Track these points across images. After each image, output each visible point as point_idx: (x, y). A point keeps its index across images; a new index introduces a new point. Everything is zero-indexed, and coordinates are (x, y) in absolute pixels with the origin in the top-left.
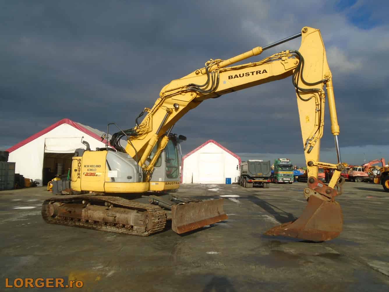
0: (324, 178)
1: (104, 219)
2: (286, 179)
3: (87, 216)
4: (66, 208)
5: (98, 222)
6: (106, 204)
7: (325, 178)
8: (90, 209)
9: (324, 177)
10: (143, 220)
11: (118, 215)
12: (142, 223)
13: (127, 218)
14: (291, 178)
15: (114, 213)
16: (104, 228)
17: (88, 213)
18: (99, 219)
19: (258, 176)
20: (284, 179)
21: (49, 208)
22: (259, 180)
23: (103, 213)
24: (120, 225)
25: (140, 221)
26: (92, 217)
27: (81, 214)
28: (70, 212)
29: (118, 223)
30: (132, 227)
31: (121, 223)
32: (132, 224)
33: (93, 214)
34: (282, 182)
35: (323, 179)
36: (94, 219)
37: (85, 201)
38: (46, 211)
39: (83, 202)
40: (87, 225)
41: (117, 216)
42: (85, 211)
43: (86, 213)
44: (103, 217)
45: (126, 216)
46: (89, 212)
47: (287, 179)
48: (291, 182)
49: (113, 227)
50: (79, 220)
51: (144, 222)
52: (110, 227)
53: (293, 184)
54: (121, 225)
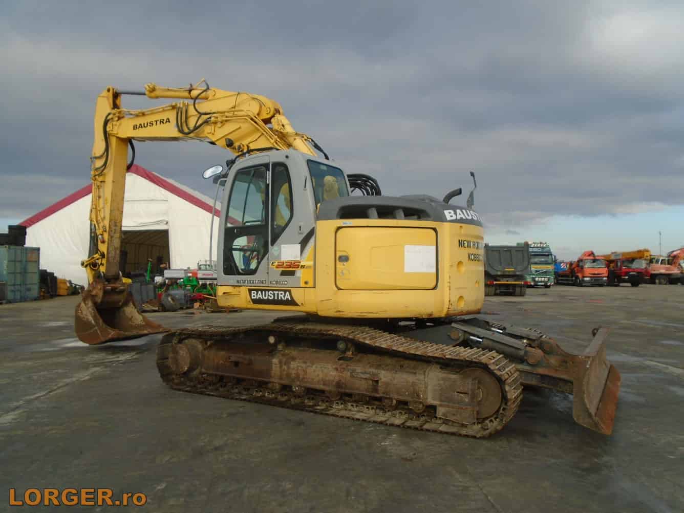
0: (606, 277)
1: (339, 385)
2: (540, 279)
3: (288, 375)
4: (222, 353)
5: (323, 392)
6: (341, 346)
7: (608, 277)
8: (294, 359)
9: (607, 275)
10: (470, 393)
11: (384, 376)
12: (467, 400)
13: (414, 384)
14: (549, 278)
15: (373, 370)
16: (337, 408)
17: (289, 368)
18: (324, 384)
19: (507, 274)
20: (537, 279)
21: (175, 352)
22: (507, 281)
23: (337, 369)
24: (392, 401)
25: (458, 392)
26: (304, 378)
27: (269, 369)
28: (236, 364)
29: (386, 398)
30: (433, 408)
31: (396, 396)
32: (431, 401)
33: (305, 372)
34: (532, 284)
35: (605, 279)
36: (309, 385)
37: (274, 336)
38: (167, 358)
39: (272, 340)
40: (284, 399)
41: (383, 379)
42: (280, 362)
43: (285, 367)
44: (337, 379)
45: (411, 378)
46: (293, 364)
47: (543, 279)
48: (549, 284)
49: (365, 406)
50: (262, 385)
51: (473, 396)
52: (357, 406)
53: (552, 288)
54: (395, 402)
